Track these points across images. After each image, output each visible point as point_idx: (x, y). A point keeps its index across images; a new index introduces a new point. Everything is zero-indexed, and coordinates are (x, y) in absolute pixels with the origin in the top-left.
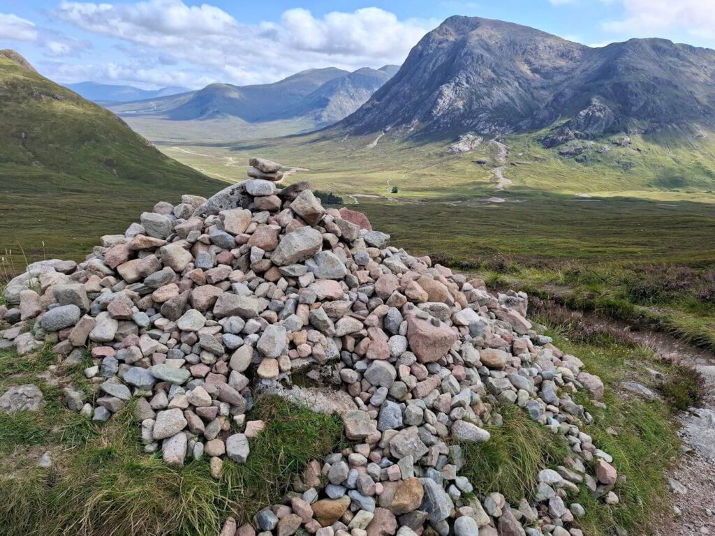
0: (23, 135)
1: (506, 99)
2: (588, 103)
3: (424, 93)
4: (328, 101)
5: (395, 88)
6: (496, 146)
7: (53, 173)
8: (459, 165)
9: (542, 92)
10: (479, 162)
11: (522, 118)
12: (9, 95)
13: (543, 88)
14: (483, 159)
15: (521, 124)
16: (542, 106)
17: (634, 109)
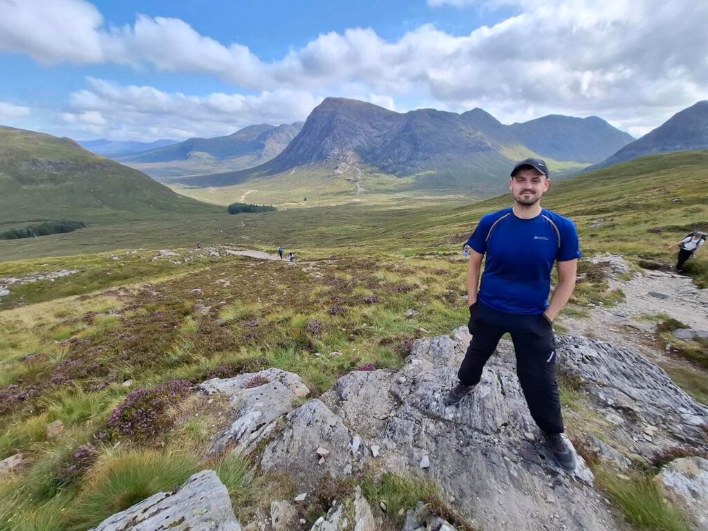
0: (92, 190)
1: (360, 144)
2: (399, 146)
3: (318, 142)
4: (264, 145)
5: (301, 140)
6: (356, 170)
7: (118, 211)
8: (338, 182)
9: (378, 139)
10: (348, 180)
11: (369, 154)
12: (75, 167)
13: (378, 137)
14: (350, 178)
15: (368, 157)
16: (378, 147)
17: (420, 147)
